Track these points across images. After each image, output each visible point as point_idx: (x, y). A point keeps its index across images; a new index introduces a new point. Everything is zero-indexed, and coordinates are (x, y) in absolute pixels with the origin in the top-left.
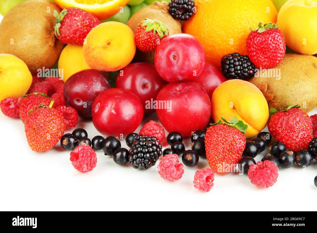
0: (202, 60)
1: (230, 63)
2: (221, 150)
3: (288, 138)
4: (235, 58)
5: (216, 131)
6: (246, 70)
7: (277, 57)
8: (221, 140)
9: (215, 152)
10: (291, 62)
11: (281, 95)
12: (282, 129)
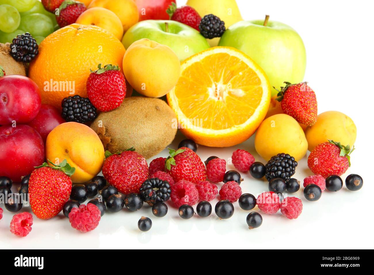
0: (34, 102)
1: (69, 106)
2: (42, 194)
3: (120, 182)
4: (75, 100)
5: (38, 174)
6: (86, 112)
7: (116, 99)
8: (43, 183)
9: (36, 195)
10: (132, 105)
11: (119, 137)
12: (114, 172)
